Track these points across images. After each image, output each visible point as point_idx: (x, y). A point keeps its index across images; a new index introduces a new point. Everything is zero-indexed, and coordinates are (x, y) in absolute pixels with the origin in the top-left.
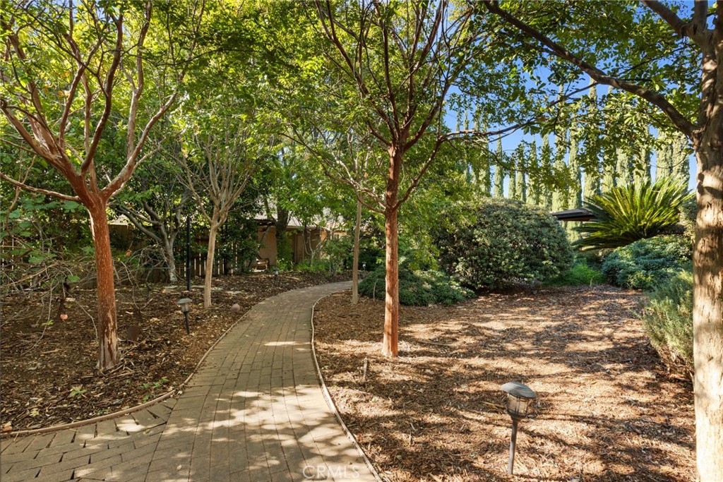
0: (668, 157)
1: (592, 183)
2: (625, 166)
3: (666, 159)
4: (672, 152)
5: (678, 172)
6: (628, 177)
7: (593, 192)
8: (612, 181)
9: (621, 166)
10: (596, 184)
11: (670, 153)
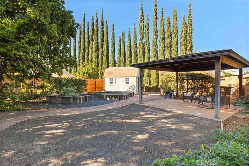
0: (185, 43)
1: (155, 54)
2: (169, 46)
3: (184, 44)
4: (187, 41)
5: (189, 50)
6: (170, 52)
7: (155, 58)
8: (163, 54)
9: (167, 46)
10: (157, 55)
11: (186, 41)
